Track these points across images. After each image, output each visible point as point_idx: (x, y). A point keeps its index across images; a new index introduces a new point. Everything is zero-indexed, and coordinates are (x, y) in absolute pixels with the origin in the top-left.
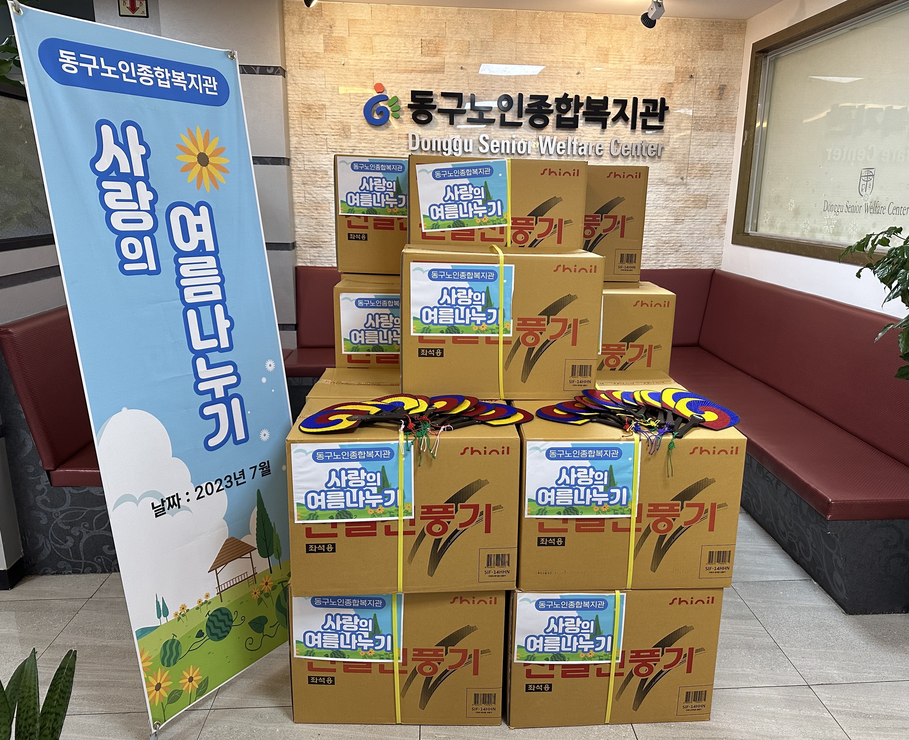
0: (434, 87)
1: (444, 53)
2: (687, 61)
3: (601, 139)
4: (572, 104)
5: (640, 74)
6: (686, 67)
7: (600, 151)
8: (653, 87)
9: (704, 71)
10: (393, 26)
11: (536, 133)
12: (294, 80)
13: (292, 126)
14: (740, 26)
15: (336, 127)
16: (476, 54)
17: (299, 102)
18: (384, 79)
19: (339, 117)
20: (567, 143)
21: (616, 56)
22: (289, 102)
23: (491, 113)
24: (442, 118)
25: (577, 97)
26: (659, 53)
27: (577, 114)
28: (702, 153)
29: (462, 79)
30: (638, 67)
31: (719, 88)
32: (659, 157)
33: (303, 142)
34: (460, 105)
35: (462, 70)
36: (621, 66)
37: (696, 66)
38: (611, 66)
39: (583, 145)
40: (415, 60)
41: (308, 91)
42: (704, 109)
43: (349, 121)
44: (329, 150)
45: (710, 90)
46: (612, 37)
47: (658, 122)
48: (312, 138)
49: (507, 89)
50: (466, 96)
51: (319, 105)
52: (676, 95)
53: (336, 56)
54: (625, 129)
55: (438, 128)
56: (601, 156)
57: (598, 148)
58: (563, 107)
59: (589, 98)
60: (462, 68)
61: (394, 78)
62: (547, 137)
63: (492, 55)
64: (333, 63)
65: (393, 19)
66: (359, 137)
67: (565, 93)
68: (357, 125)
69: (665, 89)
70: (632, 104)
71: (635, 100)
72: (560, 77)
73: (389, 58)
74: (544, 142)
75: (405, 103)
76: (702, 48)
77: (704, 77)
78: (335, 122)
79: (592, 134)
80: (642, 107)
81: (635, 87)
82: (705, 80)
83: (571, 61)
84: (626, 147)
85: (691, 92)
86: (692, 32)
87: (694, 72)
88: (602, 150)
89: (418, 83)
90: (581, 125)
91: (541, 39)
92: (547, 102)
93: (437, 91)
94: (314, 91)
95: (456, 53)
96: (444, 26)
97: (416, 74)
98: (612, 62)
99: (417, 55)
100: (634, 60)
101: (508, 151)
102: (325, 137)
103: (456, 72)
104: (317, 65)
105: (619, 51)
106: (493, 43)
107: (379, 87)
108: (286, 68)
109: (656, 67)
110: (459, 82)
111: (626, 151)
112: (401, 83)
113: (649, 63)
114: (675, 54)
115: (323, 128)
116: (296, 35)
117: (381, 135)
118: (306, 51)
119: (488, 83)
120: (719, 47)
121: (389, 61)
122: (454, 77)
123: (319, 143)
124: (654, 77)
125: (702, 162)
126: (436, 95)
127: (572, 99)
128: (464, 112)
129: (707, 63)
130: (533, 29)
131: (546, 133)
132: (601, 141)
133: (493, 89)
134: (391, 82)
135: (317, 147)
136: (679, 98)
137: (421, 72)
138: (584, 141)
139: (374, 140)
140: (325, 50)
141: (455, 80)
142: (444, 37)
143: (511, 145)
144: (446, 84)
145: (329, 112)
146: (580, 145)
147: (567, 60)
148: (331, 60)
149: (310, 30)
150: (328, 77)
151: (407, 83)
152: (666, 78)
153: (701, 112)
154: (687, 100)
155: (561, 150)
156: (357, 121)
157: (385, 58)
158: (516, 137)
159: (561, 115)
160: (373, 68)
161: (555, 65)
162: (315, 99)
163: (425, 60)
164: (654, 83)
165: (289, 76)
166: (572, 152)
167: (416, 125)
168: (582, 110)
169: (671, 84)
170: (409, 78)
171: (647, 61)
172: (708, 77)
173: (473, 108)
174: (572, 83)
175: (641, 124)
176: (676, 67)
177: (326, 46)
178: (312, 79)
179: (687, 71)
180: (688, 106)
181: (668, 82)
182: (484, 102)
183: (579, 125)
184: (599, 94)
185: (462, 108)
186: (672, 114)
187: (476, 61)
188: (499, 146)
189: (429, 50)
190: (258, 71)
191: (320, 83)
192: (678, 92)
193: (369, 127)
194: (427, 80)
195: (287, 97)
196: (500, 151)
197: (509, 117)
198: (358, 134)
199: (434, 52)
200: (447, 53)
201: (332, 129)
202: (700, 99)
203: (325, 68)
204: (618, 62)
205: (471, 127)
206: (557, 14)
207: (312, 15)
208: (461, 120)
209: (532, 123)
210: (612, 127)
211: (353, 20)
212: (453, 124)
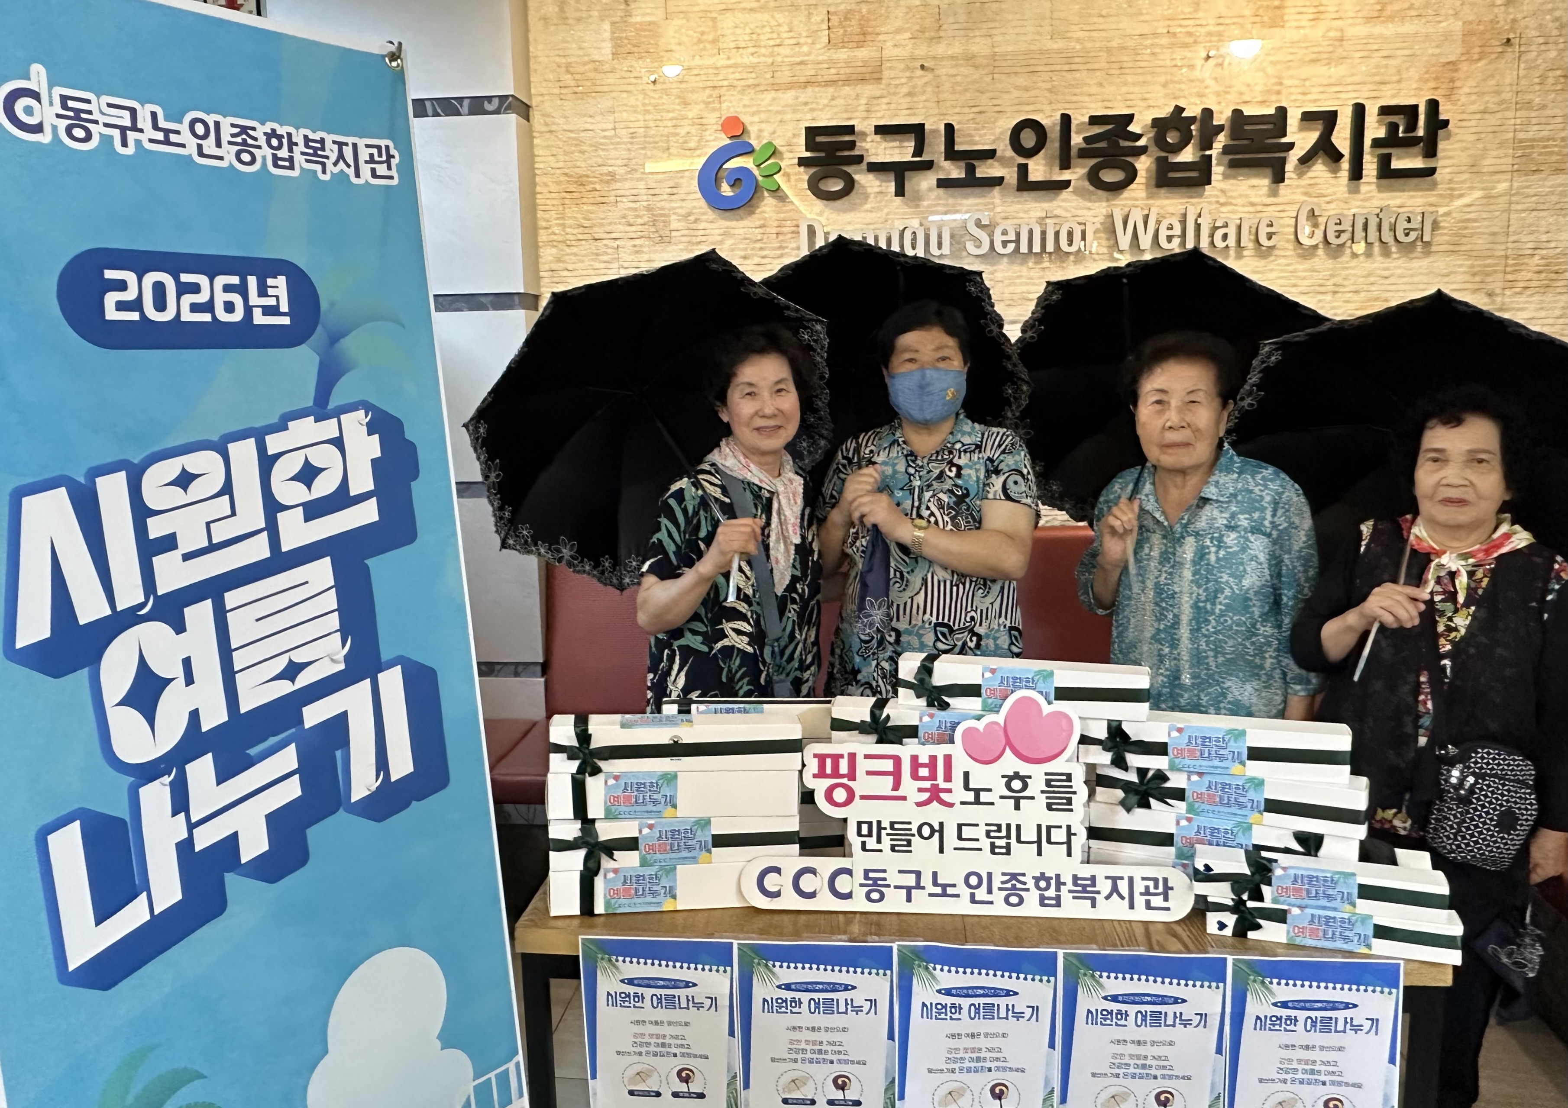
0: (859, 114)
1: (881, 37)
2: (1492, 6)
3: (1270, 208)
4: (1195, 129)
5: (1368, 47)
6: (1491, 21)
7: (1270, 236)
8: (1404, 76)
9: (1540, 27)
11: (1104, 204)
12: (547, 124)
13: (544, 224)
15: (639, 221)
16: (957, 33)
17: (558, 171)
18: (745, 106)
19: (645, 198)
20: (1183, 223)
21: (1304, 10)
22: (537, 172)
23: (996, 163)
24: (878, 183)
25: (1208, 113)
27: (1208, 153)
28: (1544, 229)
29: (923, 92)
30: (1361, 30)
32: (1428, 244)
33: (567, 258)
34: (919, 151)
35: (924, 73)
37: (1519, 16)
38: (1291, 34)
39: (1226, 225)
40: (814, 58)
41: (576, 145)
42: (1543, 120)
43: (666, 205)
45: (1559, 73)
47: (1420, 158)
48: (586, 248)
49: (1031, 108)
50: (935, 131)
51: (601, 174)
52: (1466, 90)
53: (639, 66)
54: (1332, 181)
55: (868, 206)
56: (1272, 250)
57: (1263, 230)
58: (1172, 138)
59: (1237, 113)
60: (922, 67)
61: (764, 103)
62: (1133, 209)
63: (994, 32)
64: (633, 81)
66: (687, 238)
67: (1177, 106)
68: (685, 212)
69: (1437, 79)
70: (1349, 121)
71: (1359, 111)
72: (1162, 70)
73: (754, 60)
74: (1125, 223)
75: (791, 155)
77: (1541, 40)
78: (636, 210)
79: (1247, 196)
80: (1376, 125)
81: (1355, 79)
82: (1543, 47)
83: (1188, 29)
84: (1338, 223)
85: (1508, 80)
87: (1513, 29)
88: (1274, 233)
89: (822, 110)
90: (1220, 177)
92: (1131, 128)
93: (866, 123)
94: (591, 145)
95: (908, 35)
97: (817, 89)
99: (818, 46)
100: (1349, 15)
101: (1036, 249)
102: (615, 244)
103: (912, 78)
104: (598, 89)
108: (530, 99)
109: (1408, 28)
110: (916, 99)
111: (1339, 234)
112: (784, 113)
113: (1391, 19)
115: (610, 224)
116: (553, 29)
117: (736, 231)
118: (573, 59)
119: (985, 97)
121: (755, 66)
122: (905, 90)
123: (601, 258)
124: (1406, 52)
125: (1544, 252)
126: (864, 134)
127: (1194, 118)
128: (929, 165)
129: (1549, 6)
131: (1129, 202)
132: (1270, 212)
133: (998, 108)
134: (759, 112)
135: (595, 265)
136: (1474, 97)
137: (828, 83)
138: (1231, 215)
139: (721, 242)
140: (615, 55)
141: (906, 95)
142: (880, 2)
143: (1044, 233)
144: (886, 107)
145: (625, 187)
146: (1219, 224)
147: (1179, 30)
148: (627, 74)
149: (582, 14)
150: (620, 112)
151: (795, 111)
152: (1437, 51)
153: (1536, 128)
154: (1496, 99)
155: (1169, 239)
156: (684, 204)
157: (746, 61)
158: (1056, 215)
159: (1166, 158)
160: (721, 83)
161: (1149, 42)
162: (592, 162)
163: (835, 56)
164: (1405, 65)
165: (537, 116)
166: (1197, 243)
167: (818, 201)
168: (1220, 142)
169: (1453, 65)
170: (800, 100)
171: (1387, 13)
172: (1551, 40)
173: (951, 154)
174: (1192, 81)
175: (1375, 166)
176: (1464, 23)
177: (616, 46)
178: (585, 119)
179: (1493, 28)
180: (1499, 115)
181: (1444, 60)
182: (977, 138)
183: (1213, 177)
184: (1263, 102)
185: (925, 157)
186: (1459, 137)
187: (956, 49)
188: (1014, 238)
189: (845, 35)
190: (465, 109)
191: (604, 126)
192: (1472, 82)
193: (711, 214)
194: (841, 101)
195: (533, 162)
196: (1017, 249)
197: (1038, 169)
198: (686, 232)
199: (857, 38)
200: (887, 38)
201: (630, 225)
202: (1531, 97)
203: (614, 94)
204: (1310, 24)
205: (945, 199)
208: (922, 184)
209: (1094, 181)
210: (1300, 177)
212: (903, 195)
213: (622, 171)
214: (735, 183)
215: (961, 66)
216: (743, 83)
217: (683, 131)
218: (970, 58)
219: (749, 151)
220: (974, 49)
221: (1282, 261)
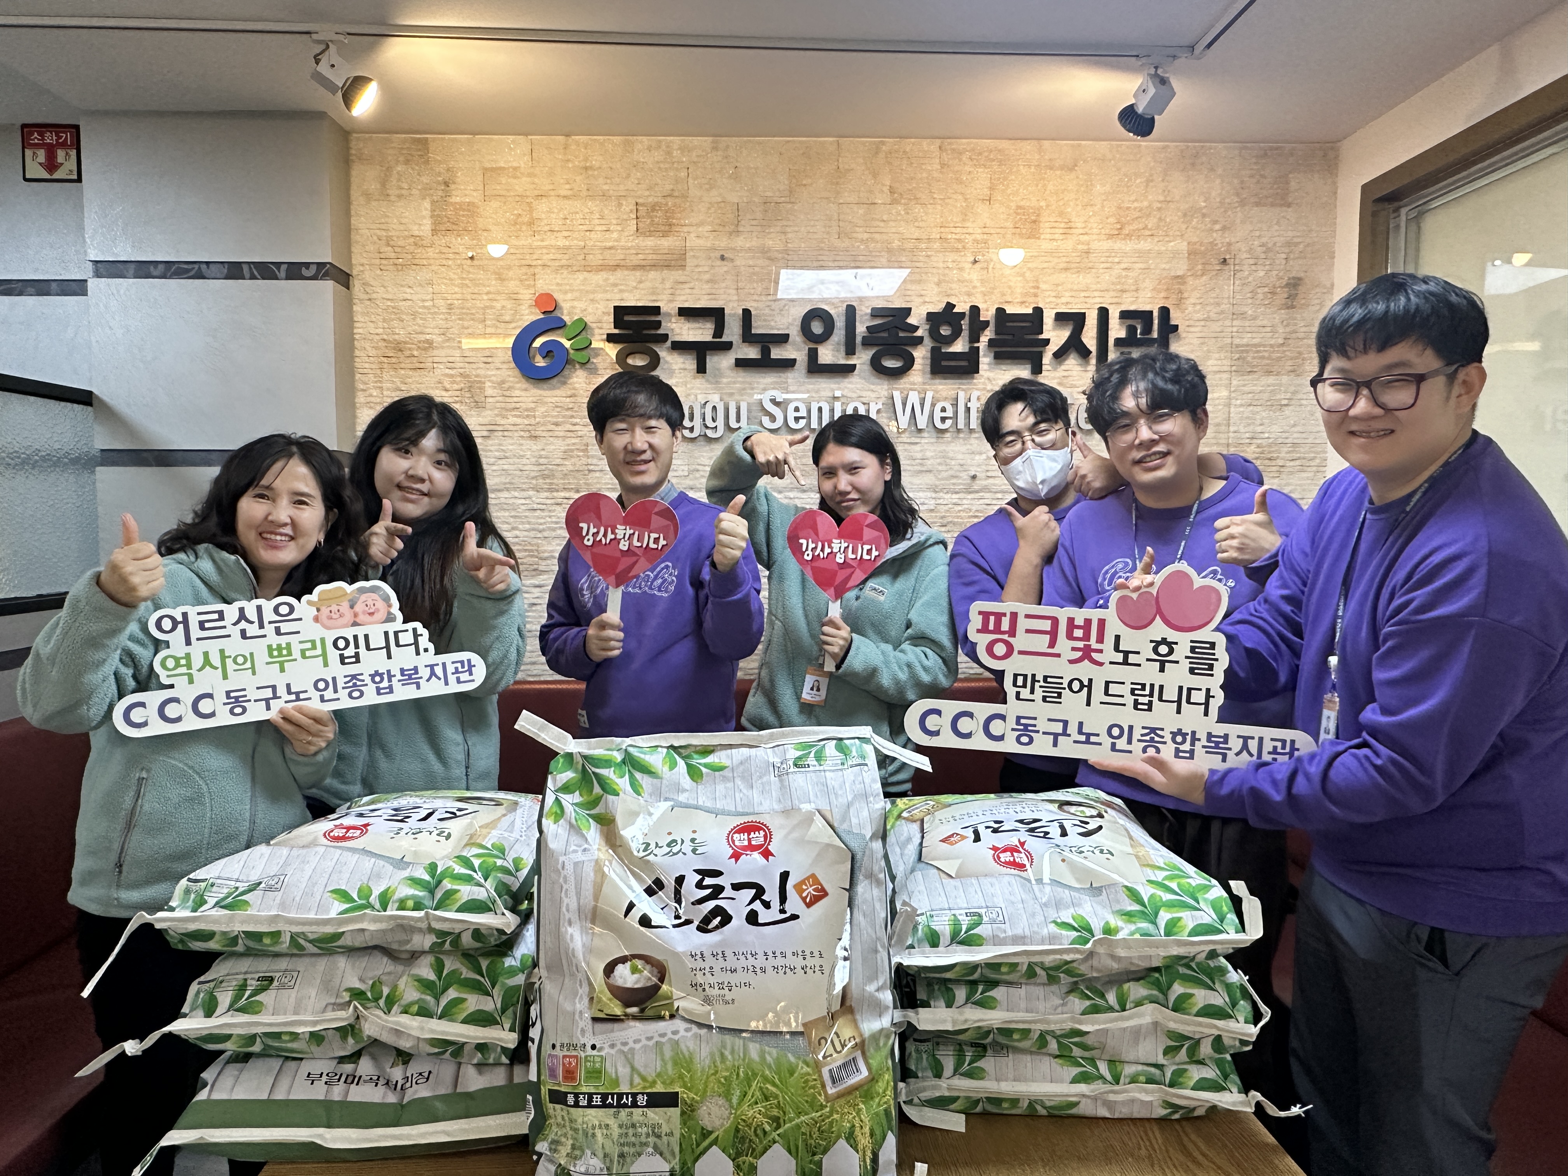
0: (664, 297)
1: (685, 229)
2: (1212, 230)
4: (965, 324)
5: (1110, 260)
6: (1211, 243)
8: (1142, 285)
9: (1250, 250)
10: (578, 178)
11: (886, 387)
12: (367, 293)
13: (362, 387)
14: (1325, 155)
15: (456, 387)
16: (755, 229)
17: (378, 337)
18: (558, 284)
19: (462, 365)
21: (1056, 225)
22: (357, 337)
23: (788, 346)
24: (682, 360)
25: (975, 310)
26: (1149, 215)
27: (976, 345)
28: (1258, 422)
29: (723, 280)
30: (1106, 245)
31: (1287, 285)
34: (719, 331)
35: (725, 263)
37: (1234, 240)
38: (1046, 245)
40: (623, 244)
41: (396, 313)
42: (1256, 329)
43: (481, 372)
45: (1266, 289)
46: (1044, 185)
50: (734, 315)
51: (420, 342)
52: (1192, 300)
53: (457, 241)
54: (1085, 372)
58: (945, 331)
59: (1000, 311)
60: (723, 258)
61: (578, 281)
62: (911, 393)
63: (788, 230)
64: (451, 256)
65: (577, 163)
66: (503, 405)
67: (948, 303)
68: (499, 379)
69: (1168, 289)
70: (1095, 322)
71: (1103, 314)
72: (935, 271)
73: (567, 243)
74: (904, 405)
75: (601, 331)
76: (1243, 203)
77: (1252, 261)
78: (452, 376)
80: (1118, 327)
81: (1101, 286)
82: (1253, 267)
83: (958, 236)
85: (1226, 294)
86: (1220, 171)
87: (1228, 251)
89: (631, 291)
90: (986, 367)
91: (892, 193)
92: (909, 320)
93: (671, 305)
94: (409, 314)
95: (710, 228)
96: (683, 174)
97: (626, 272)
98: (1048, 236)
99: (626, 234)
100: (1094, 231)
103: (713, 267)
104: (416, 262)
105: (1061, 214)
106: (790, 206)
108: (350, 268)
109: (1145, 245)
110: (715, 286)
112: (593, 292)
113: (1129, 236)
114: (1185, 215)
116: (374, 203)
117: (549, 400)
118: (394, 233)
120: (1282, 200)
121: (568, 248)
122: (707, 277)
124: (1143, 266)
125: (1259, 441)
126: (669, 315)
127: (964, 314)
128: (727, 346)
129: (1257, 233)
130: (875, 175)
131: (908, 386)
134: (572, 291)
136: (1198, 306)
137: (636, 268)
139: (533, 410)
140: (435, 231)
141: (708, 282)
142: (684, 197)
144: (688, 291)
145: (441, 355)
147: (949, 236)
148: (446, 250)
149: (403, 192)
150: (439, 285)
151: (605, 291)
152: (1167, 267)
153: (1249, 335)
154: (1218, 309)
155: (943, 419)
156: (498, 372)
157: (560, 243)
158: (843, 396)
159: (940, 348)
160: (534, 263)
161: (923, 246)
162: (410, 329)
163: (642, 244)
164: (1141, 276)
165: (356, 284)
166: (967, 424)
168: (987, 336)
169: (1180, 279)
170: (611, 281)
171: (1125, 232)
172: (1260, 261)
173: (748, 336)
174: (963, 282)
176: (1189, 243)
177: (434, 224)
178: (404, 289)
179: (1212, 250)
180: (1221, 323)
181: (1173, 274)
182: (773, 324)
183: (980, 367)
184: (1022, 303)
185: (724, 339)
186: (1187, 341)
187: (755, 243)
188: (805, 415)
189: (652, 223)
190: (283, 274)
191: (422, 297)
192: (1196, 294)
193: (524, 384)
194: (648, 284)
195: (352, 328)
196: (809, 424)
197: (827, 354)
198: (500, 399)
199: (663, 228)
200: (691, 229)
201: (446, 390)
202: (1245, 309)
203: (433, 268)
204: (1061, 237)
205: (744, 377)
206: (925, 143)
207: (407, 162)
208: (722, 362)
209: (876, 366)
210: (1055, 369)
211: (492, 170)
212: (705, 372)
213: (439, 339)
215: (758, 258)
216: (557, 263)
217: (498, 305)
218: (766, 251)
219: (560, 326)
220: (770, 242)
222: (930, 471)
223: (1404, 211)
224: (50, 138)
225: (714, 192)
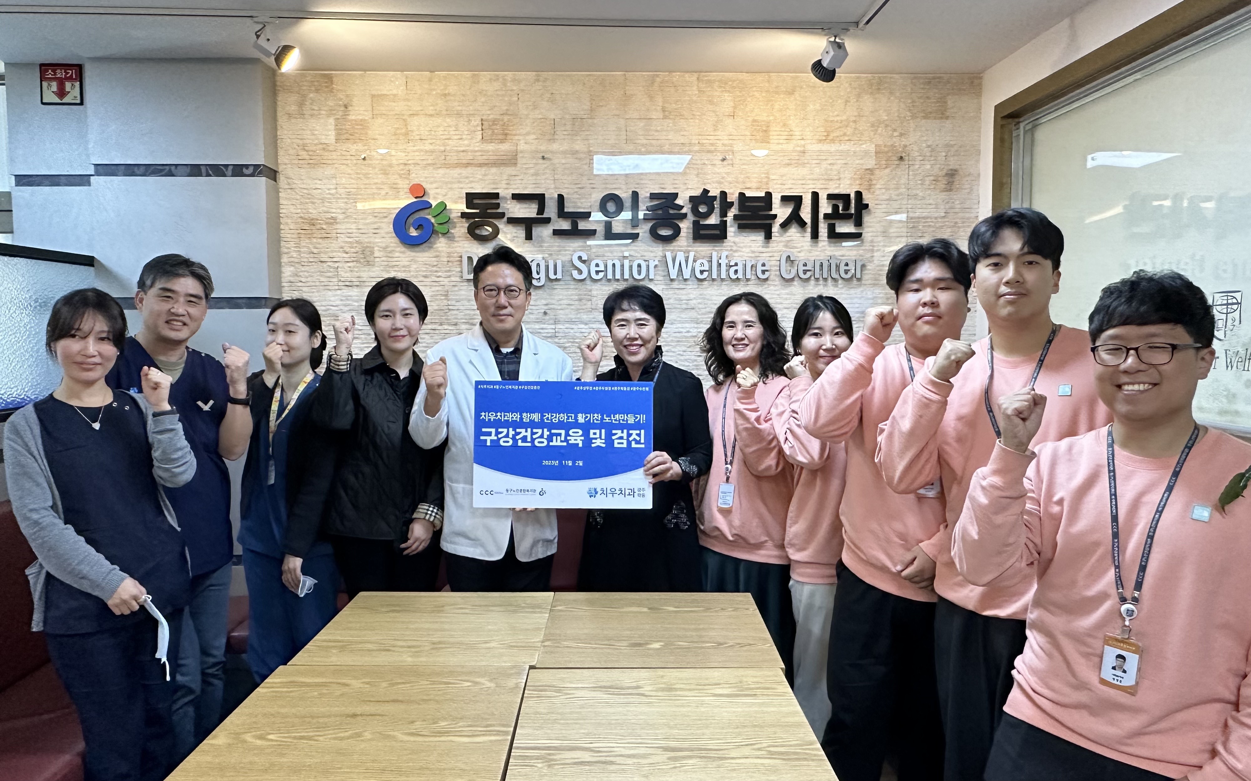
0: (502, 186)
1: (517, 137)
2: (892, 136)
3: (764, 255)
4: (717, 204)
5: (820, 157)
6: (892, 145)
7: (763, 272)
8: (842, 176)
9: (920, 150)
10: (439, 102)
11: (661, 249)
12: (289, 184)
13: (286, 250)
14: (972, 82)
15: (353, 250)
16: (566, 137)
17: (296, 215)
18: (426, 178)
19: (357, 235)
21: (782, 133)
22: (282, 215)
23: (591, 220)
24: (515, 230)
25: (724, 194)
26: (847, 126)
27: (725, 219)
29: (544, 174)
30: (817, 147)
31: (947, 174)
32: (859, 280)
33: (301, 274)
34: (541, 210)
35: (544, 161)
36: (790, 147)
37: (908, 143)
38: (774, 147)
39: (736, 265)
40: (471, 148)
41: (309, 199)
42: (924, 206)
43: (372, 240)
44: (341, 283)
45: (932, 178)
46: (772, 105)
47: (853, 226)
48: (314, 268)
49: (614, 186)
50: (551, 198)
51: (327, 218)
52: (878, 186)
53: (353, 148)
54: (802, 239)
56: (767, 279)
57: (760, 268)
58: (702, 209)
59: (742, 195)
60: (543, 158)
61: (440, 176)
62: (678, 253)
63: (589, 137)
64: (349, 157)
65: (439, 91)
66: (386, 263)
67: (705, 189)
68: (384, 245)
69: (861, 178)
70: (810, 201)
71: (815, 196)
72: (695, 166)
73: (431, 147)
74: (674, 261)
75: (457, 210)
76: (914, 117)
77: (921, 158)
78: (350, 243)
79: (750, 247)
80: (826, 205)
81: (811, 177)
82: (922, 162)
83: (711, 142)
84: (805, 265)
85: (903, 182)
86: (898, 94)
87: (904, 151)
88: (767, 271)
89: (478, 182)
90: (732, 234)
91: (664, 111)
92: (676, 202)
93: (507, 191)
94: (319, 199)
95: (534, 137)
96: (515, 99)
97: (475, 168)
99: (474, 141)
100: (808, 137)
101: (618, 276)
102: (336, 265)
103: (536, 164)
104: (324, 162)
105: (785, 125)
106: (590, 121)
107: (419, 191)
108: (277, 167)
109: (844, 147)
110: (539, 178)
111: (805, 272)
112: (451, 183)
113: (833, 141)
114: (873, 126)
115: (332, 252)
116: (293, 121)
117: (420, 259)
118: (308, 141)
119: (585, 178)
120: (942, 114)
121: (432, 152)
122: (532, 171)
123: (326, 274)
124: (843, 162)
126: (505, 198)
127: (716, 197)
128: (548, 221)
129: (925, 138)
131: (676, 248)
132: (764, 258)
133: (592, 186)
134: (435, 182)
135: (322, 279)
136: (884, 191)
137: (481, 165)
138: (738, 258)
139: (409, 266)
140: (337, 140)
141: (533, 175)
142: (515, 115)
143: (622, 266)
144: (519, 182)
145: (341, 228)
146: (732, 263)
147: (704, 141)
148: (344, 153)
149: (315, 112)
150: (340, 178)
151: (459, 182)
152: (861, 162)
153: (920, 210)
154: (896, 192)
156: (383, 240)
157: (427, 148)
159: (699, 221)
160: (410, 162)
161: (687, 149)
162: (320, 210)
163: (487, 148)
164: (842, 170)
165: (281, 178)
166: (719, 274)
167: (475, 242)
168: (732, 213)
169: (871, 171)
170: (463, 175)
171: (830, 138)
172: (927, 158)
173: (562, 214)
174: (715, 174)
175: (826, 230)
176: (876, 146)
177: (337, 134)
178: (316, 181)
179: (893, 150)
180: (899, 202)
181: (865, 167)
182: (579, 204)
183: (728, 234)
184: (758, 189)
185: (545, 215)
186: (876, 215)
187: (565, 147)
188: (603, 269)
189: (492, 134)
190: (229, 172)
191: (329, 186)
192: (882, 181)
193: (402, 248)
194: (490, 177)
195: (278, 209)
196: (606, 275)
197: (619, 225)
198: (384, 259)
199: (500, 137)
200: (521, 137)
201: (347, 253)
202: (918, 192)
203: (336, 166)
204: (785, 142)
205: (559, 242)
206: (687, 75)
207: (317, 91)
208: (543, 232)
209: (654, 234)
210: (781, 236)
211: (379, 96)
212: (531, 239)
213: (341, 216)
214: (419, 227)
215: (569, 157)
217: (383, 192)
218: (574, 153)
220: (577, 147)
221: (772, 288)
222: (693, 309)
223: (1022, 125)
224: (60, 74)
225: (537, 112)
